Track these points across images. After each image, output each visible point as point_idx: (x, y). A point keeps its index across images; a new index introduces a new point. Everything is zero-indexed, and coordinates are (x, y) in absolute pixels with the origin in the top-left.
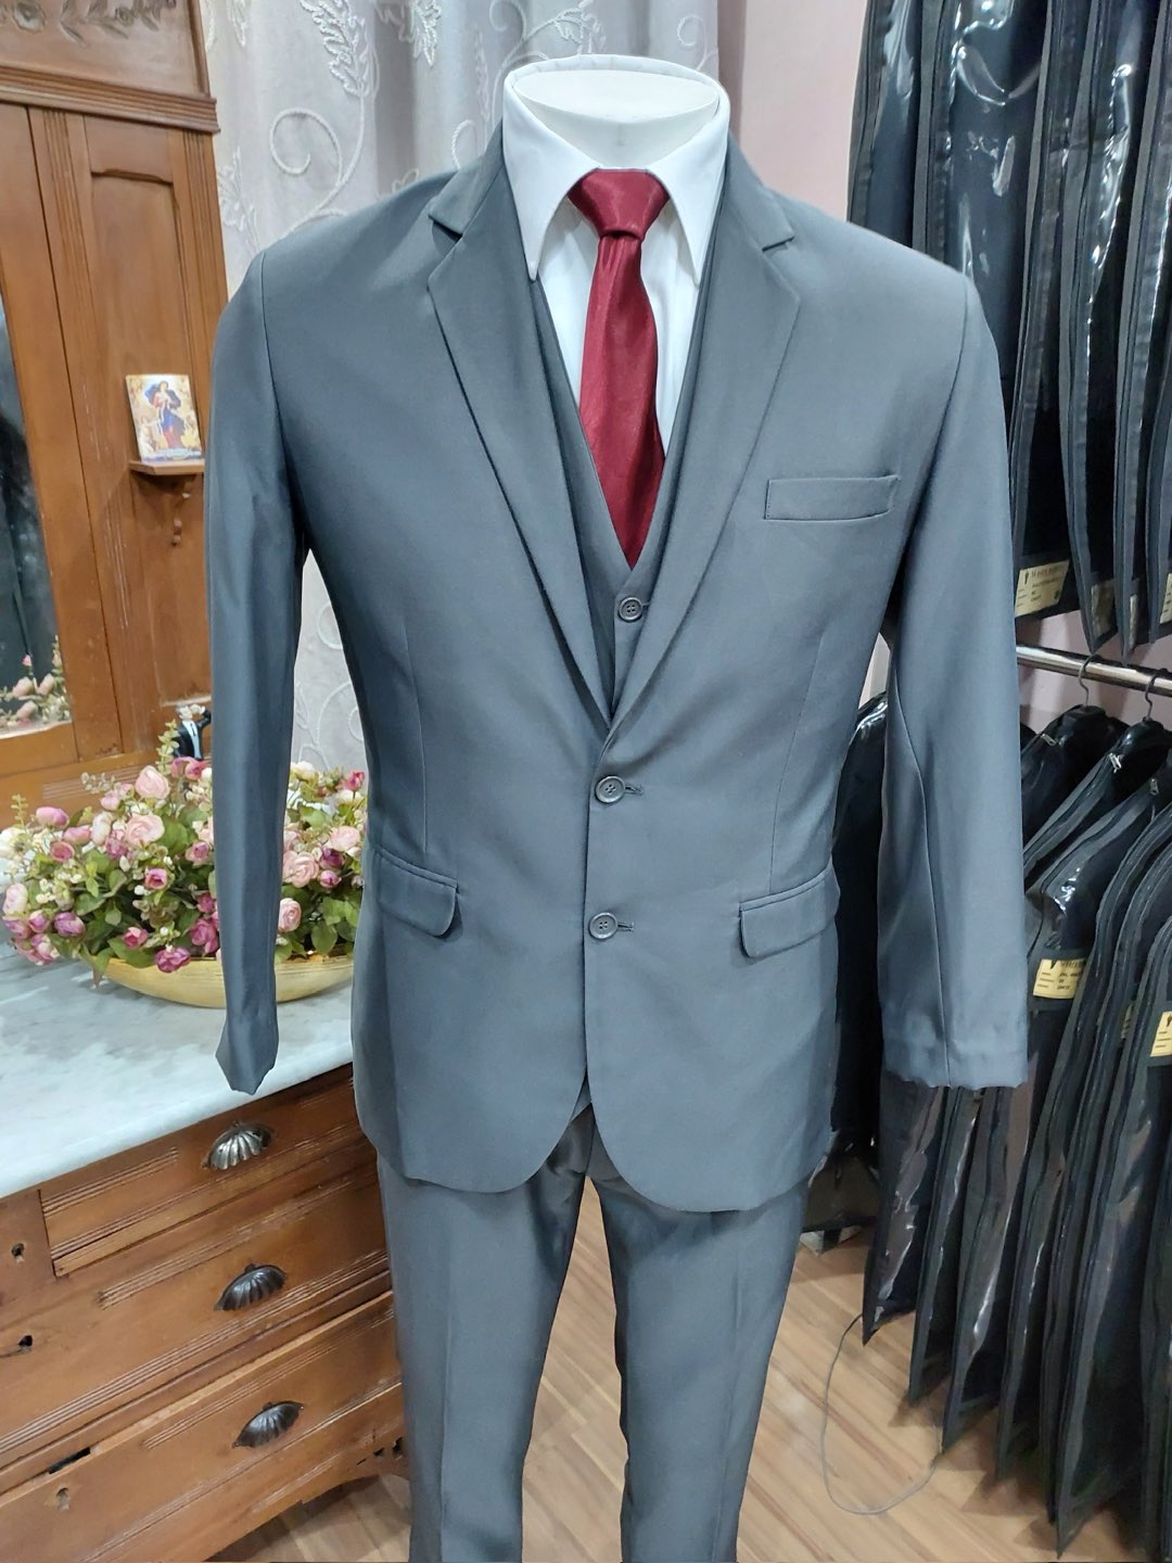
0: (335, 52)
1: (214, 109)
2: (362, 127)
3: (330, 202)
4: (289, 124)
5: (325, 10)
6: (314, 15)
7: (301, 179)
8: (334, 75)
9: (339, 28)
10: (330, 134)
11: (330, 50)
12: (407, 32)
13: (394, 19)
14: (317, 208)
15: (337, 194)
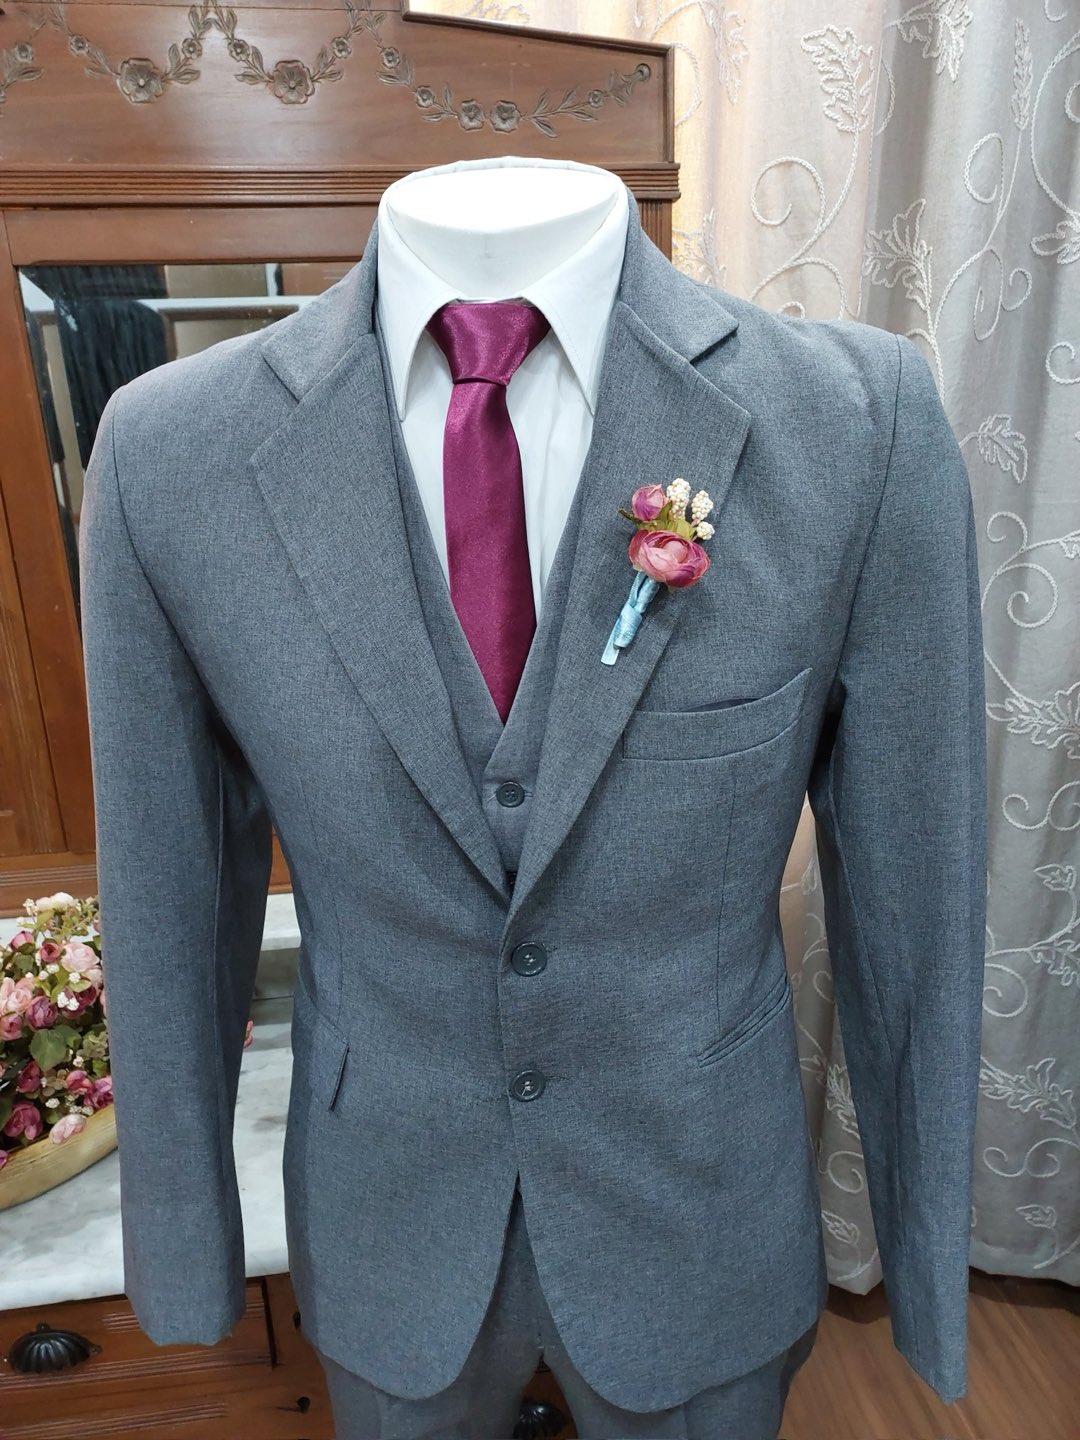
0: (831, 91)
1: (677, 175)
2: (853, 164)
3: (807, 251)
4: (774, 173)
5: (826, 47)
6: (814, 55)
7: (780, 230)
8: (827, 116)
9: (840, 63)
10: (815, 178)
11: (827, 89)
12: (933, 47)
13: (919, 36)
14: (793, 258)
15: (815, 241)
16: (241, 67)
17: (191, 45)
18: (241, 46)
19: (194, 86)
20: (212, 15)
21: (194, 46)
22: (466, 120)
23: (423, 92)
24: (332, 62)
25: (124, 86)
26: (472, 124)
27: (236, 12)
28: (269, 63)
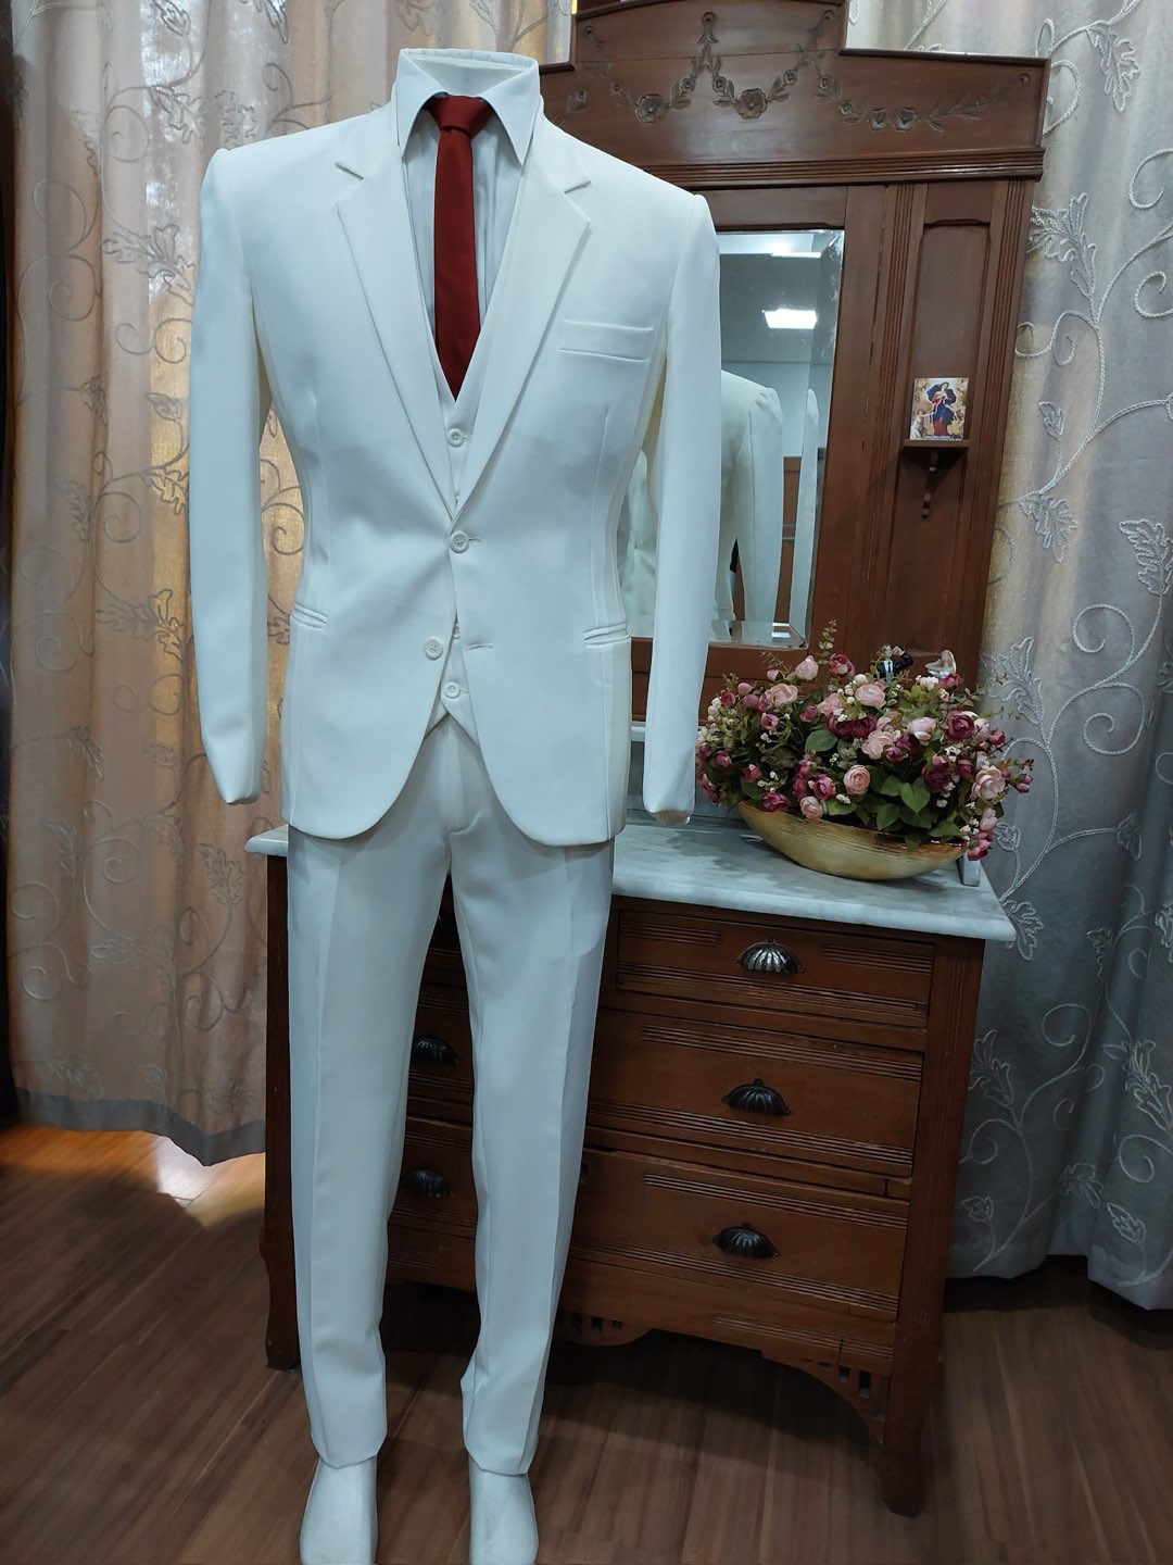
1: (1042, 155)
4: (1150, 166)
7: (1150, 211)
14: (1160, 234)
16: (718, 96)
17: (688, 83)
18: (721, 81)
19: (686, 110)
20: (706, 62)
21: (690, 84)
22: (875, 124)
23: (847, 105)
24: (782, 89)
25: (639, 112)
26: (878, 126)
27: (723, 58)
28: (738, 93)
